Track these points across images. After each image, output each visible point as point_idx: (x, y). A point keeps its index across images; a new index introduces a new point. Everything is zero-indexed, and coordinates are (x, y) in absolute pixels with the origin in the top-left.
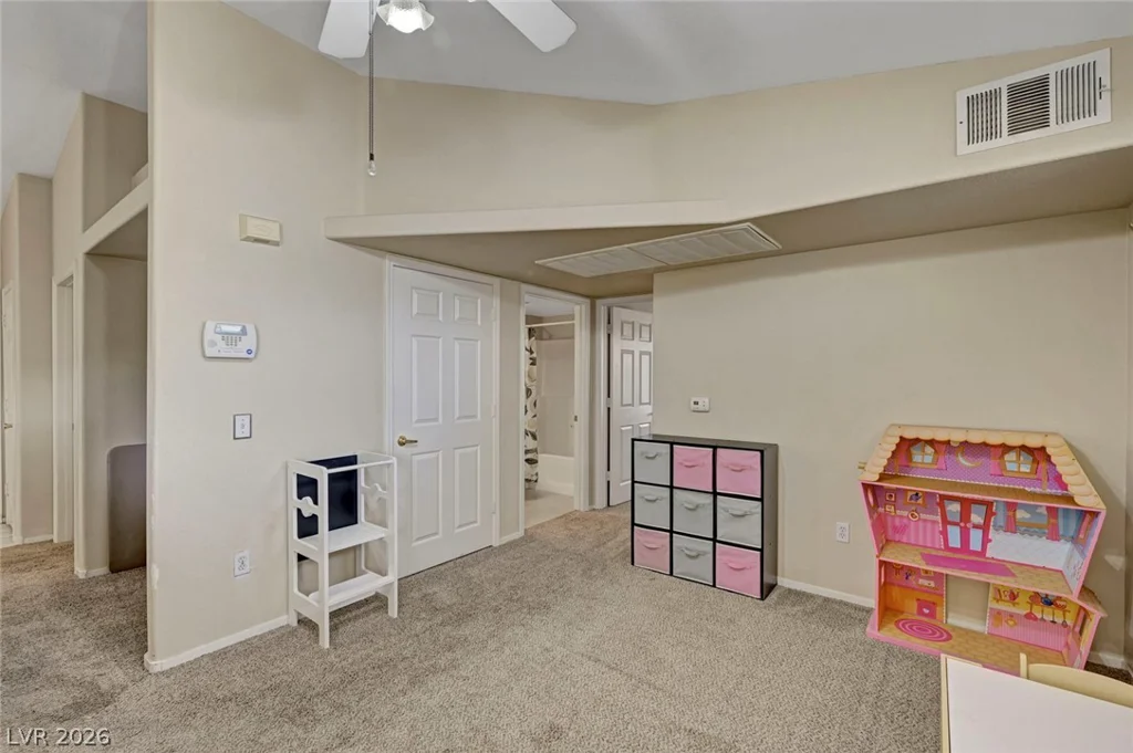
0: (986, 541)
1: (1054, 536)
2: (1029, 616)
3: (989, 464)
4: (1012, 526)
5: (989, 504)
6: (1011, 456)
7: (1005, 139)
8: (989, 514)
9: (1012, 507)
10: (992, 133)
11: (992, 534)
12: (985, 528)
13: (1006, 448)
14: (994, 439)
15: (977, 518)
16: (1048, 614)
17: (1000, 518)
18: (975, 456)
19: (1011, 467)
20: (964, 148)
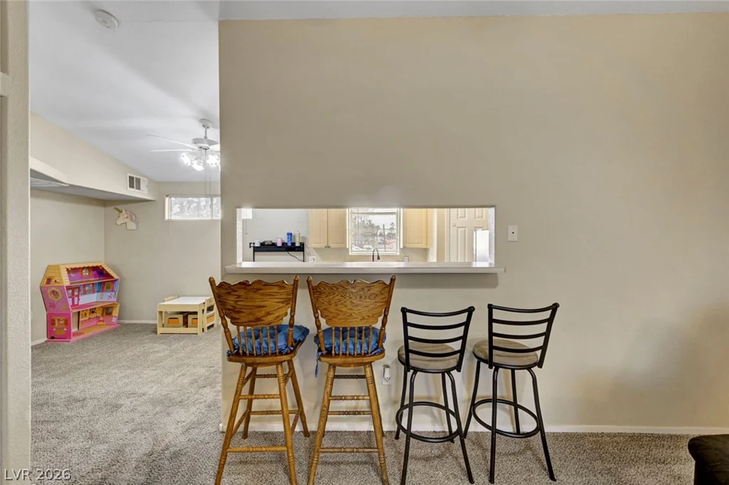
0: (79, 299)
1: (94, 292)
2: (89, 319)
3: (79, 274)
4: (85, 293)
5: (79, 288)
6: (84, 271)
7: (134, 190)
8: (79, 291)
9: (85, 286)
10: (133, 187)
11: (80, 297)
12: (78, 296)
13: (84, 268)
14: (78, 266)
15: (76, 293)
16: (93, 316)
17: (82, 292)
18: (76, 272)
19: (84, 274)
20: (129, 188)
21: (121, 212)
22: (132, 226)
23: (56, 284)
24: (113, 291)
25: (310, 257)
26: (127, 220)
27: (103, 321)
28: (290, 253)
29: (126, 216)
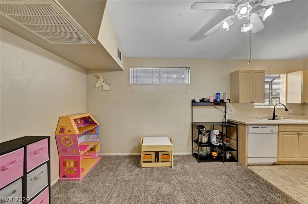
1: (83, 135)
19: (78, 122)
20: (118, 58)
21: (99, 78)
22: (106, 87)
23: (70, 133)
24: (96, 134)
25: (229, 109)
26: (103, 84)
27: (89, 155)
28: (216, 106)
29: (103, 80)
